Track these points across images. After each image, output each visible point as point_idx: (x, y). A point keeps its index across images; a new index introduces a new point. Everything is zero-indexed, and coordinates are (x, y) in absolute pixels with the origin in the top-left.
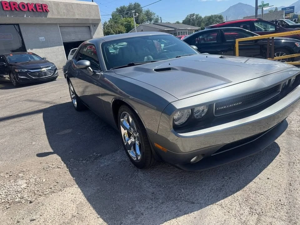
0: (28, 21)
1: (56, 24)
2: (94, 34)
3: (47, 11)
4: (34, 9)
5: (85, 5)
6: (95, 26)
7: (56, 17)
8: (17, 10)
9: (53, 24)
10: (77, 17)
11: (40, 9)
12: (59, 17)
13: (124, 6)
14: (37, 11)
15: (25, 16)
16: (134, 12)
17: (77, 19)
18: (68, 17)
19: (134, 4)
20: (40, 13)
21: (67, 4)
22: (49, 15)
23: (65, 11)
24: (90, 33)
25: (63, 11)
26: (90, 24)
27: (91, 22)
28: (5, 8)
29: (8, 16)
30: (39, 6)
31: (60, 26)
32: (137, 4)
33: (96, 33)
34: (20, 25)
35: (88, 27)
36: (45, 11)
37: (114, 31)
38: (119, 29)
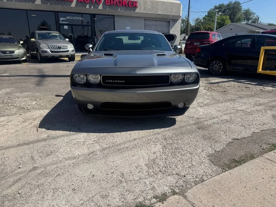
0: (121, 14)
1: (142, 17)
2: (172, 28)
3: (136, 7)
4: (126, 5)
5: (168, 3)
6: (174, 21)
7: (142, 12)
8: (114, 5)
9: (139, 17)
10: (160, 13)
11: (131, 5)
12: (145, 12)
13: (223, 4)
14: (128, 6)
15: (119, 10)
16: (218, 11)
17: (159, 14)
18: (152, 12)
19: (234, 3)
20: (130, 8)
21: (153, 2)
22: (137, 10)
23: (150, 7)
24: (168, 27)
25: (149, 8)
26: (170, 19)
27: (171, 18)
28: (107, 4)
29: (107, 9)
30: (131, 2)
31: (144, 20)
32: (237, 2)
33: (173, 28)
34: (115, 16)
35: (169, 22)
36: (134, 6)
37: (204, 28)
38: (209, 26)
